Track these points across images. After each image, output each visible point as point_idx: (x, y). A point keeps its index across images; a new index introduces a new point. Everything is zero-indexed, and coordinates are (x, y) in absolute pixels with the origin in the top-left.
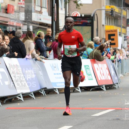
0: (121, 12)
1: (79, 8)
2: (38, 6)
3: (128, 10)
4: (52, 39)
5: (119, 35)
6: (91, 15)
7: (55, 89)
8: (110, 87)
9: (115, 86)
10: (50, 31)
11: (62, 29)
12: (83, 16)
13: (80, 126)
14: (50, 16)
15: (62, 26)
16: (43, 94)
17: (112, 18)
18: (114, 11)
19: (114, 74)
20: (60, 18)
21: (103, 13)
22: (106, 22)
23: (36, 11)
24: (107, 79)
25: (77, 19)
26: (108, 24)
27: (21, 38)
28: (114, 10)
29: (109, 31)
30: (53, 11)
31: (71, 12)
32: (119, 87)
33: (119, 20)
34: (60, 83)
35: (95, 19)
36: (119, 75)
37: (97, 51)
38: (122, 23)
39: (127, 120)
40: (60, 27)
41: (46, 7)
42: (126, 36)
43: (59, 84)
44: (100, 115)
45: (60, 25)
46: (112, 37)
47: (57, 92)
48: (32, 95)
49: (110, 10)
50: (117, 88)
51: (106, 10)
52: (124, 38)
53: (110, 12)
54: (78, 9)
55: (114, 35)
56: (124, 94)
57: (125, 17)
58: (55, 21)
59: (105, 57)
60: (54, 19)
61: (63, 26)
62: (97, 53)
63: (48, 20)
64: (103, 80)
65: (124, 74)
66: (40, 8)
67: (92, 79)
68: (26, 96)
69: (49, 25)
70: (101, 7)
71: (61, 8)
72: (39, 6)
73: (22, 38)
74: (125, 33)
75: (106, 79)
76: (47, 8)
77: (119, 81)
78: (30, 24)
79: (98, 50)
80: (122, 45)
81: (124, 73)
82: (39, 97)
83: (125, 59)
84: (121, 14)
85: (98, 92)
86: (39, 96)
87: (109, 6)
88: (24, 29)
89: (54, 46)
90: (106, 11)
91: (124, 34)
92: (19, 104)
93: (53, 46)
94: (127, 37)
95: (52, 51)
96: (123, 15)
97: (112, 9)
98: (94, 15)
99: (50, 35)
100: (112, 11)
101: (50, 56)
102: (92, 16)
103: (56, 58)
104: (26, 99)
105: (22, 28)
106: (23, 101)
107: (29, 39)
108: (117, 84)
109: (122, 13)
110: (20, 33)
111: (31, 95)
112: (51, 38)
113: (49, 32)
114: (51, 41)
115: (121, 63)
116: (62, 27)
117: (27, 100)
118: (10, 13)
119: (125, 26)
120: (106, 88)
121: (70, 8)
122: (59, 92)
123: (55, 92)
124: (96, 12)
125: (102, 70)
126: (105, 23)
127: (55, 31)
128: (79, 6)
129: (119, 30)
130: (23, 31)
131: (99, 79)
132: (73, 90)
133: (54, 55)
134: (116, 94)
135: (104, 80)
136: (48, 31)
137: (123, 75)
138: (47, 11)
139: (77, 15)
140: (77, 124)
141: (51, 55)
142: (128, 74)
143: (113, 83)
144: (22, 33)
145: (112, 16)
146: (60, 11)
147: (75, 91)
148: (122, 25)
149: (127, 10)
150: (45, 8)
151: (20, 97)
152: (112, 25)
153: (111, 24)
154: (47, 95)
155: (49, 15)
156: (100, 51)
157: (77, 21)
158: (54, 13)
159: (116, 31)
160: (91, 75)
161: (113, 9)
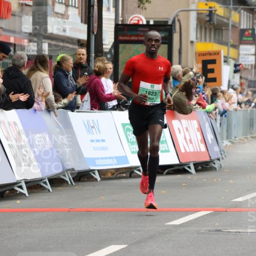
0: (228, 15)
1: (144, 8)
2: (59, 3)
3: (242, 11)
4: (87, 69)
5: (225, 61)
6: (167, 22)
7: (93, 171)
8: (205, 166)
9: (214, 163)
10: (83, 55)
11: (108, 50)
12: (152, 23)
13: (142, 244)
14: (85, 23)
15: (109, 45)
16: (67, 182)
17: (212, 27)
18: (214, 14)
19: (212, 139)
20: (104, 28)
21: (193, 16)
22: (199, 36)
23: (57, 13)
24: (199, 150)
25: (139, 29)
26: (201, 40)
27: (23, 68)
28: (215, 11)
29: (204, 54)
30: (92, 13)
31: (126, 16)
32: (223, 166)
33: (224, 32)
34: (102, 158)
35: (175, 30)
36: (223, 143)
37: (179, 93)
38: (231, 36)
39: (236, 232)
40: (104, 46)
41: (77, 6)
42: (237, 63)
43: (100, 160)
44: (183, 224)
45: (104, 43)
46: (210, 66)
47: (97, 176)
48: (45, 183)
49: (207, 10)
50: (217, 170)
51: (199, 12)
52: (233, 69)
53: (207, 14)
54: (141, 9)
55: (213, 62)
56: (231, 181)
57: (237, 25)
58: (93, 33)
59: (195, 105)
60: (91, 30)
61: (112, 44)
62: (180, 99)
63: (80, 31)
64: (190, 152)
65: (232, 140)
66: (64, 6)
67: (168, 151)
68: (34, 186)
69: (82, 42)
70: (188, 5)
71: (108, 6)
72: (62, 3)
73: (26, 68)
74: (236, 57)
75: (196, 151)
76: (78, 8)
77: (221, 154)
78: (44, 41)
79: (181, 92)
80: (229, 81)
81: (233, 138)
82: (61, 188)
83: (236, 110)
84: (228, 19)
85: (179, 176)
86: (59, 186)
87: (204, 4)
88: (31, 51)
89: (92, 85)
90: (198, 14)
91: (233, 59)
92: (18, 202)
93: (89, 85)
94: (239, 65)
95: (88, 94)
96: (232, 21)
97: (211, 9)
98: (174, 22)
99: (84, 61)
100: (211, 13)
101: (83, 106)
102: (170, 23)
103: (96, 108)
104: (33, 192)
105: (26, 49)
106: (27, 195)
107: (41, 71)
108: (218, 159)
109: (230, 17)
110: (22, 58)
111: (43, 183)
112: (87, 67)
113: (81, 56)
114: (86, 74)
115: (226, 119)
116: (109, 47)
117: (34, 194)
118: (2, 18)
119: (235, 44)
120: (195, 169)
121: (125, 6)
122: (100, 177)
123: (93, 177)
124: (177, 15)
125: (187, 133)
126: (197, 38)
127: (94, 55)
128: (144, 4)
129: (224, 51)
130: (29, 53)
131: (183, 151)
132: (129, 173)
133: (91, 102)
134: (215, 180)
135: (192, 152)
136: (80, 54)
137: (230, 142)
138: (79, 14)
139: (138, 21)
140: (135, 241)
141: (85, 102)
142: (240, 139)
143: (210, 157)
144: (27, 59)
145: (210, 24)
146: (105, 14)
147: (133, 175)
148: (231, 42)
149: (240, 10)
150: (75, 7)
151: (21, 187)
152: (210, 41)
153: (208, 39)
154: (77, 183)
155: (82, 22)
156: (184, 93)
157: (139, 33)
158: (93, 16)
159: (218, 54)
160: (166, 143)
161: (213, 9)
